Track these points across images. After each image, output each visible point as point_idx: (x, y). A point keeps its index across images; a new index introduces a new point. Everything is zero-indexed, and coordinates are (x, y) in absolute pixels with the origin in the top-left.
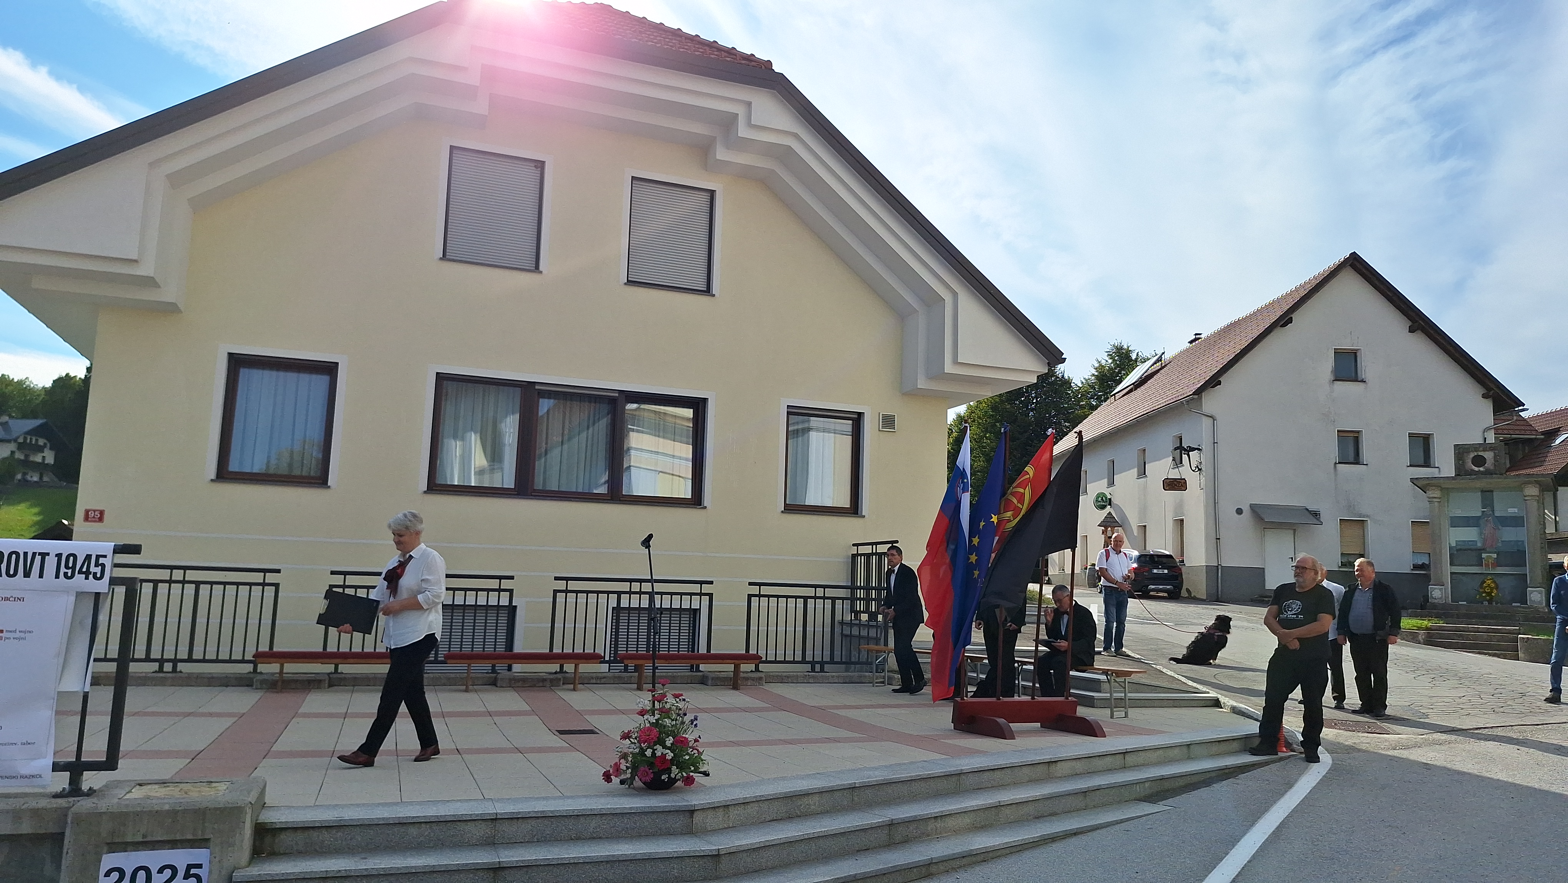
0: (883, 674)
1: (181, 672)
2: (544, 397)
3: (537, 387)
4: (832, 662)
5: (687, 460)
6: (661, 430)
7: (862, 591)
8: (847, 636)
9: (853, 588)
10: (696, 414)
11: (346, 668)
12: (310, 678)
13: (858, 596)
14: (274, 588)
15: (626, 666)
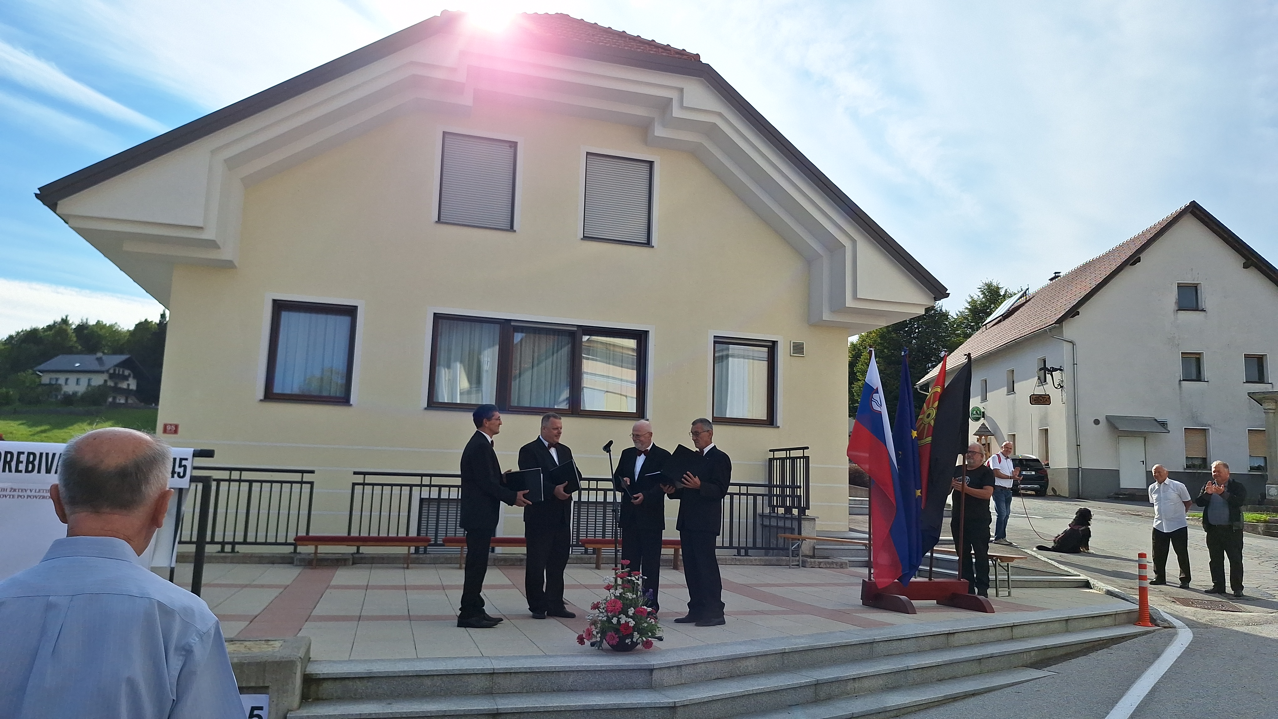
0: (797, 558)
1: (238, 552)
2: (518, 332)
3: (512, 324)
4: (755, 547)
5: (632, 383)
6: (611, 357)
7: (778, 489)
8: (766, 526)
9: (770, 486)
10: (639, 344)
11: (365, 550)
12: (338, 558)
13: (775, 493)
14: (309, 485)
15: (586, 550)
